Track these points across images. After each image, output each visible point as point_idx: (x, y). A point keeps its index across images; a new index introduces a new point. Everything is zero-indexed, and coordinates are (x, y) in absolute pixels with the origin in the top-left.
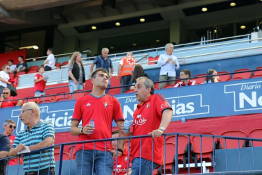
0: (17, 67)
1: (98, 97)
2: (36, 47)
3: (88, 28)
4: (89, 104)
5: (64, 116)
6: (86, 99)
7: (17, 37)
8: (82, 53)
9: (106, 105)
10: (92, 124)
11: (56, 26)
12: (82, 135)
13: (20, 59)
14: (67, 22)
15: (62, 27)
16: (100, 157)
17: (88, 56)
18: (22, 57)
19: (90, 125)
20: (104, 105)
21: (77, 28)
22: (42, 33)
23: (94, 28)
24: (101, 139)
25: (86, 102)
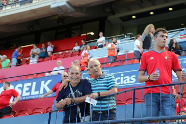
0: (81, 47)
1: (159, 52)
2: (92, 34)
3: (130, 17)
4: (152, 58)
5: (121, 77)
6: (149, 54)
7: (79, 26)
8: (127, 35)
9: (166, 58)
10: (157, 72)
11: (107, 17)
12: (149, 82)
13: (83, 41)
14: (114, 14)
15: (111, 18)
16: (164, 99)
17: (131, 37)
18: (84, 40)
19: (155, 73)
20: (164, 59)
21: (121, 18)
22: (97, 23)
23: (134, 17)
24: (164, 84)
25: (150, 56)
